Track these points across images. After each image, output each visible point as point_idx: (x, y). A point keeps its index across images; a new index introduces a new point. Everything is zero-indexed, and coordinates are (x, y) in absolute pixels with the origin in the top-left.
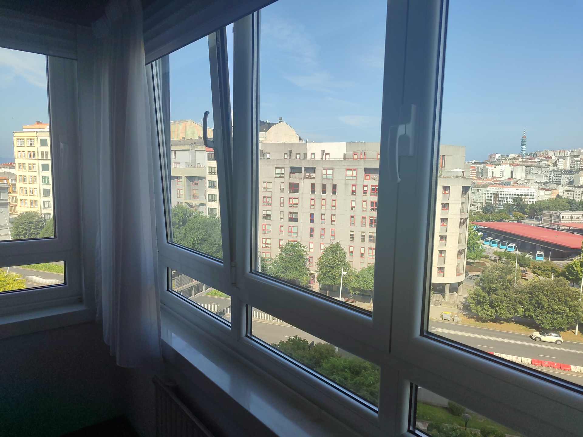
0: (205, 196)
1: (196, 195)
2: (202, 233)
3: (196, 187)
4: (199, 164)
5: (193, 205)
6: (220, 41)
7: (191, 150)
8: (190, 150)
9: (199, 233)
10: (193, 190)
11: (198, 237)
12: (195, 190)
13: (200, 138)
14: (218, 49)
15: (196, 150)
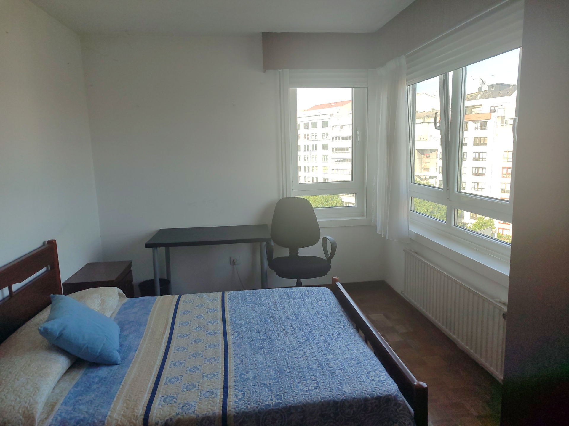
0: (437, 169)
1: (427, 167)
2: (431, 205)
3: (427, 160)
4: (431, 136)
5: (424, 178)
6: (445, 76)
7: (424, 123)
8: (422, 123)
9: (428, 205)
10: (424, 163)
11: (428, 210)
12: (427, 162)
13: (433, 110)
14: (444, 80)
15: (429, 123)
